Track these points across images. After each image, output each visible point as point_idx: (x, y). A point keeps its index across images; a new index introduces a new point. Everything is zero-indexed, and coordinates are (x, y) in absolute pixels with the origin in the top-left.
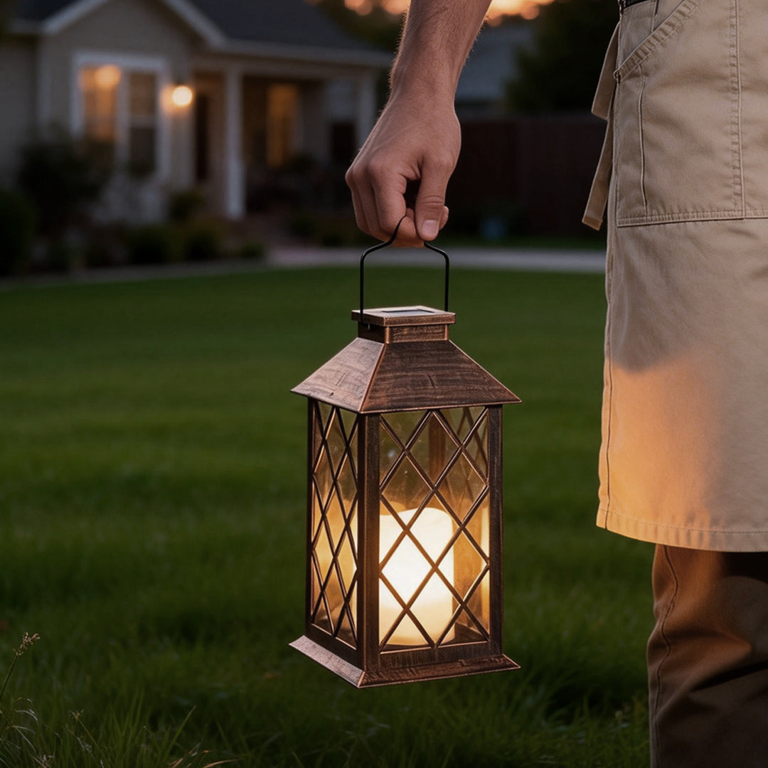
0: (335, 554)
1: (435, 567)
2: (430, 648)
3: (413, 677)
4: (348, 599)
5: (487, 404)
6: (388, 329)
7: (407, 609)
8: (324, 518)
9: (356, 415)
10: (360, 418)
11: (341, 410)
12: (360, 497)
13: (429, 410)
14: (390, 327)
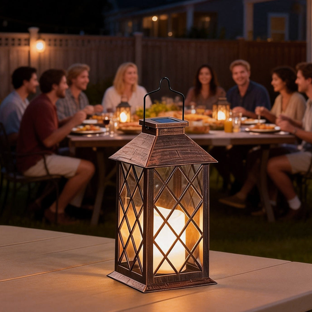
0: (131, 232)
1: (178, 238)
2: (176, 274)
3: (168, 288)
4: (137, 253)
5: (202, 163)
6: (157, 129)
7: (165, 257)
8: (125, 216)
9: (143, 168)
10: (145, 170)
11: (135, 166)
12: (145, 206)
13: (176, 166)
14: (159, 129)
